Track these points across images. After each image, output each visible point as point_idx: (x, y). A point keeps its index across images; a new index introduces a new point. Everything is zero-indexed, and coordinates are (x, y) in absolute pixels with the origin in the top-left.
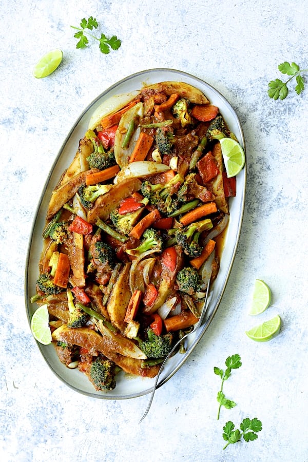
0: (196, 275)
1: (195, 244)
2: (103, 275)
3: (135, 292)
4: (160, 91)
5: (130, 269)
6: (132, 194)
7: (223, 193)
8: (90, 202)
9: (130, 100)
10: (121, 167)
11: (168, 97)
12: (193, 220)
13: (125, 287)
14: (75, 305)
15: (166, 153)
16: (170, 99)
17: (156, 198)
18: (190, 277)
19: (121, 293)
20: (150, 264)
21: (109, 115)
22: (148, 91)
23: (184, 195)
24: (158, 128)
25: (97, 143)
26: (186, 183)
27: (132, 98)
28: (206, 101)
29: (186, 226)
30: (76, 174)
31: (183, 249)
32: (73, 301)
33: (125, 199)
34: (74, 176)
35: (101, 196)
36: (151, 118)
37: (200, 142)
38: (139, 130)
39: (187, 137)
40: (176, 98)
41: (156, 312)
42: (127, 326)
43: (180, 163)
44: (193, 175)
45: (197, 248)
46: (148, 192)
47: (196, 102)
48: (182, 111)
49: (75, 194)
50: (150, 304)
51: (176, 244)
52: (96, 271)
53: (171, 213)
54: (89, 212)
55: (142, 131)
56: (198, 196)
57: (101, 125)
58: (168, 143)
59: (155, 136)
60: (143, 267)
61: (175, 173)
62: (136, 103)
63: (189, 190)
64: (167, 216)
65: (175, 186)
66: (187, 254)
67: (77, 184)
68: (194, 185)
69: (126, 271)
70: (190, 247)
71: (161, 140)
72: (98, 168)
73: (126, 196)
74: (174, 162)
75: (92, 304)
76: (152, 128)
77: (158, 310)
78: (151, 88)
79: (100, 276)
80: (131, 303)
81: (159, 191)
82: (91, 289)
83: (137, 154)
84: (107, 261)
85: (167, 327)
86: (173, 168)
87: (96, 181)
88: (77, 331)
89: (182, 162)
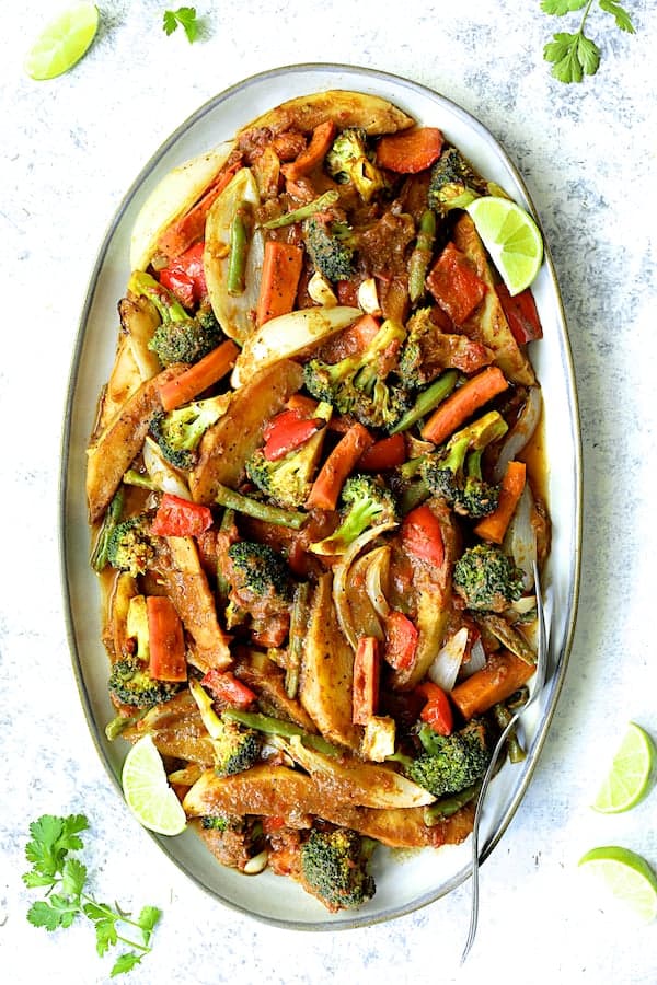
0: (501, 560)
1: (477, 484)
2: (269, 623)
3: (360, 645)
4: (285, 127)
5: (332, 590)
6: (286, 401)
7: (511, 338)
8: (188, 451)
9: (215, 171)
10: (238, 341)
11: (309, 136)
12: (453, 426)
13: (333, 638)
14: (219, 717)
15: (343, 277)
16: (315, 139)
17: (349, 395)
18: (487, 568)
19: (327, 656)
20: (380, 565)
21: (174, 222)
22: (255, 135)
23: (415, 369)
24: (303, 220)
25: (163, 298)
26: (414, 337)
27: (221, 163)
28: (406, 122)
29: (441, 445)
30: (133, 390)
31: (450, 505)
32: (213, 707)
33: (272, 419)
34: (129, 396)
35: (209, 428)
36: (280, 200)
37: (418, 228)
38: (258, 238)
39: (384, 221)
40: (328, 133)
41: (427, 678)
42: (363, 734)
43: (384, 291)
44: (424, 312)
45: (484, 491)
46: (325, 387)
47: (380, 130)
48: (354, 161)
49: (145, 440)
50: (405, 663)
51: (431, 495)
52: (248, 619)
53: (396, 423)
54: (191, 477)
55: (267, 237)
56: (452, 363)
57: (160, 252)
58: (342, 251)
59: (302, 242)
60: (363, 577)
61: (380, 321)
62: (234, 172)
63: (424, 354)
64: (387, 432)
65: (389, 352)
66: (464, 513)
67: (141, 415)
68: (435, 338)
69: (324, 597)
70: (467, 494)
71: (321, 247)
72: (183, 360)
73: (272, 412)
74: (367, 294)
75: (262, 703)
76: (290, 225)
77: (428, 671)
78: (259, 125)
79: (263, 626)
80: (357, 674)
81: (352, 375)
82: (249, 665)
83: (270, 300)
84: (272, 587)
85: (462, 707)
86: (370, 311)
87: (187, 395)
88: (243, 781)
89: (389, 288)
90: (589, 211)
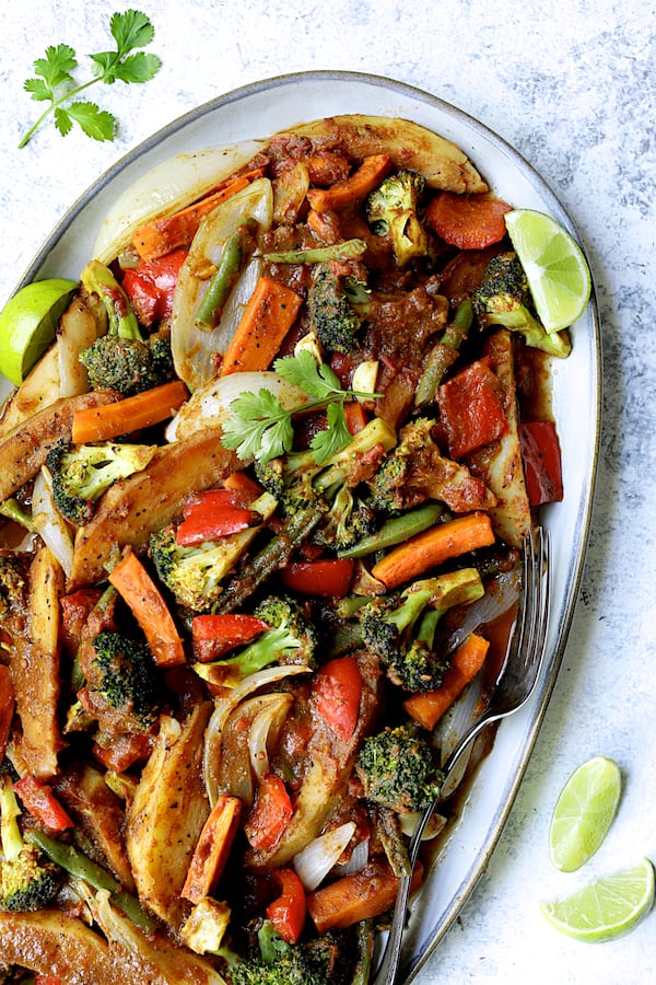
0: (424, 755)
1: (423, 653)
2: (116, 740)
3: (220, 804)
4: (330, 145)
5: (207, 727)
6: (225, 477)
7: (523, 494)
8: (84, 502)
9: (229, 171)
10: (191, 389)
11: (355, 165)
12: (414, 571)
13: (188, 783)
14: (22, 834)
15: (340, 348)
16: (363, 171)
17: (303, 494)
18: (403, 760)
19: (175, 806)
20: (274, 716)
21: (158, 217)
22: (292, 144)
23: (393, 490)
24: (315, 264)
25: (118, 304)
26: (404, 450)
27: (239, 165)
28: (477, 185)
29: (394, 592)
30: (47, 403)
31: (384, 667)
32: (19, 819)
33: (200, 493)
34: (38, 409)
35: (119, 481)
36: (296, 230)
37: (451, 318)
38: (254, 268)
39: (413, 298)
40: (379, 168)
41: (290, 865)
42: (189, 913)
43: (385, 381)
44: (426, 424)
45: (428, 663)
46: (276, 477)
47: (444, 185)
48: (399, 212)
49: (40, 470)
50: (266, 843)
51: (363, 646)
52: (94, 727)
53: (349, 546)
54: (81, 532)
55: (265, 271)
56: (440, 494)
57: (132, 247)
58: (349, 317)
59: (306, 290)
60: (248, 723)
61: (369, 416)
62: (251, 180)
63: (409, 473)
64: (335, 552)
65: (367, 459)
66: (397, 682)
67: (44, 437)
68: (429, 459)
69: (193, 733)
70: (408, 661)
71: (325, 304)
72: (115, 387)
73: (204, 485)
74: (364, 378)
75: (79, 835)
76: (297, 265)
77: (293, 858)
78: (301, 132)
79: (109, 742)
80: (204, 837)
81: (314, 472)
82: (77, 784)
83: (244, 347)
84: (129, 703)
85: (316, 921)
86: (361, 399)
87: (106, 431)
88: (23, 924)
89: (392, 380)
90: (642, 327)
